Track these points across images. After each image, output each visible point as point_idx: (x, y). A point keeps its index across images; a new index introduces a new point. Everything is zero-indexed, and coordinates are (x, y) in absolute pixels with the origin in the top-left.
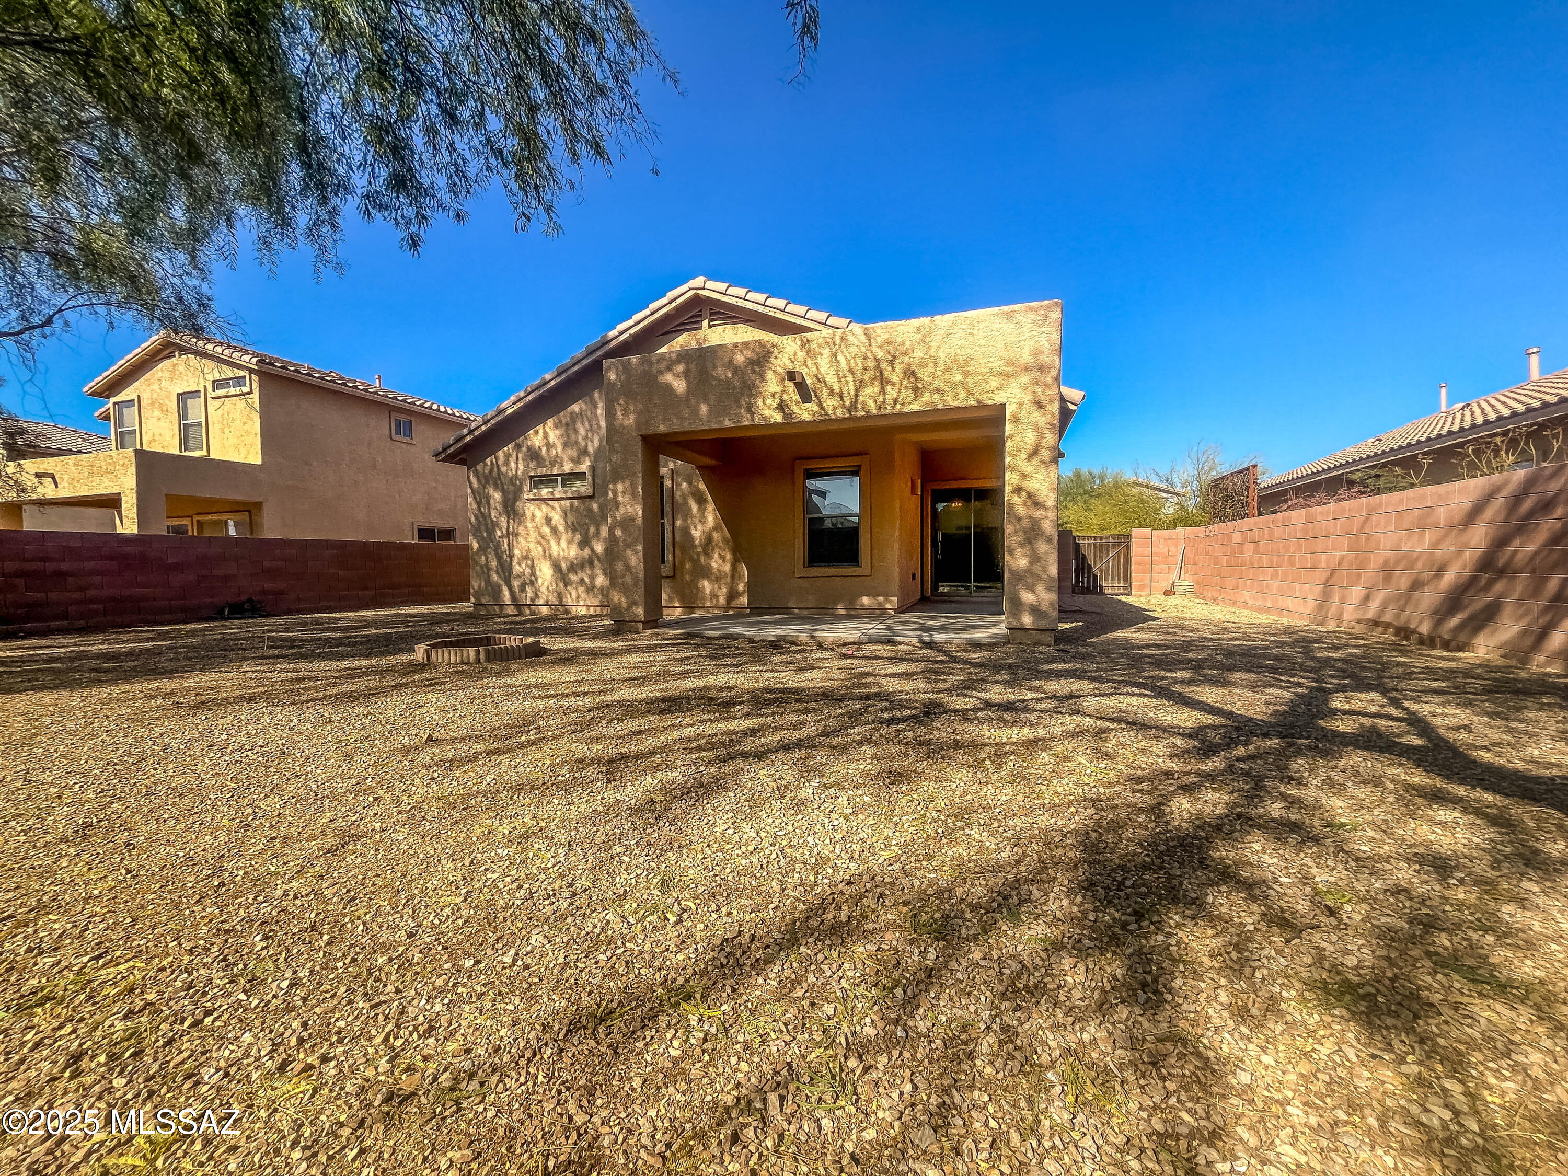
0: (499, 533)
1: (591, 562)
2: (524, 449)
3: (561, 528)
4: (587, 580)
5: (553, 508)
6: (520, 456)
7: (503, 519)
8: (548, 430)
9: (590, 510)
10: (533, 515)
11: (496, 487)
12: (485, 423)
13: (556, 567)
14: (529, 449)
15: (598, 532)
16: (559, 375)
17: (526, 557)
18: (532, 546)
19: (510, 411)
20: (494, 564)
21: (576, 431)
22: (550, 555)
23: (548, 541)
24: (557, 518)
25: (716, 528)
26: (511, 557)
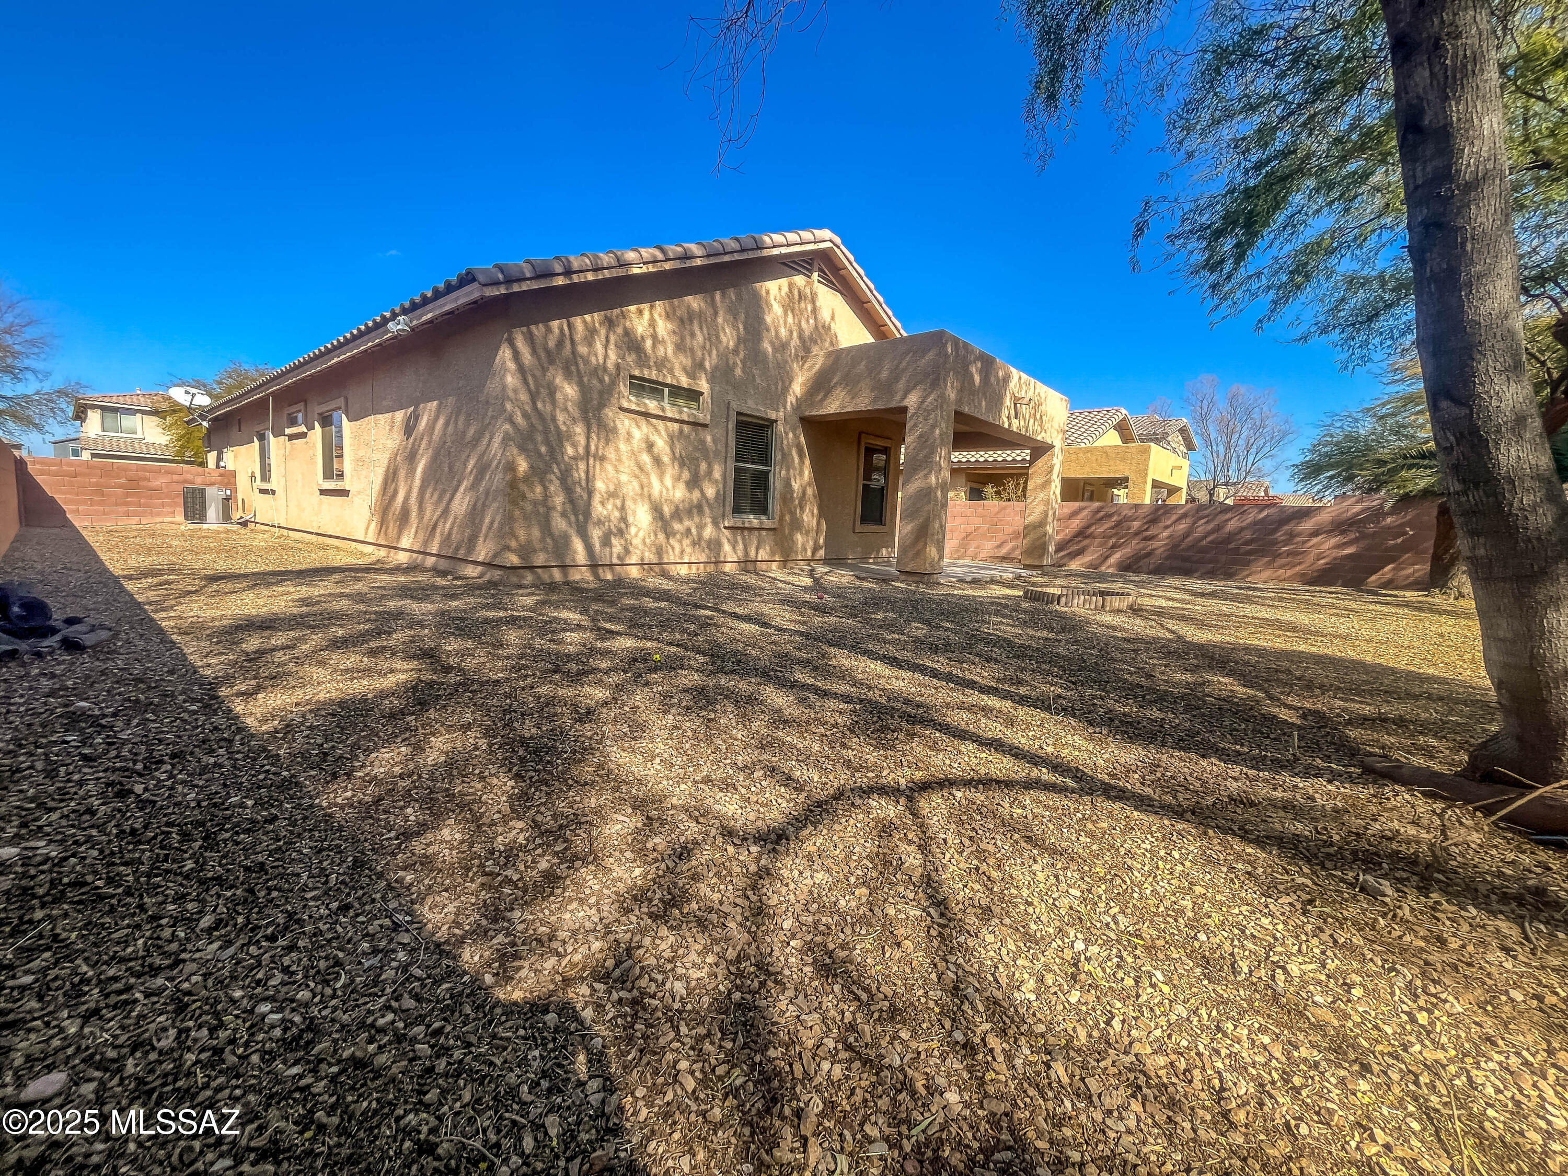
0: (570, 451)
1: (699, 508)
2: (620, 330)
3: (666, 459)
4: (694, 530)
5: (657, 430)
6: (612, 338)
7: (579, 429)
8: (656, 316)
9: (703, 442)
10: (629, 435)
11: (568, 375)
12: (595, 270)
13: (657, 510)
14: (627, 333)
15: (709, 473)
16: (708, 256)
17: (612, 495)
18: (624, 478)
19: (636, 271)
20: (559, 500)
21: (693, 335)
22: (650, 496)
23: (648, 475)
24: (661, 444)
25: (809, 484)
26: (590, 492)
